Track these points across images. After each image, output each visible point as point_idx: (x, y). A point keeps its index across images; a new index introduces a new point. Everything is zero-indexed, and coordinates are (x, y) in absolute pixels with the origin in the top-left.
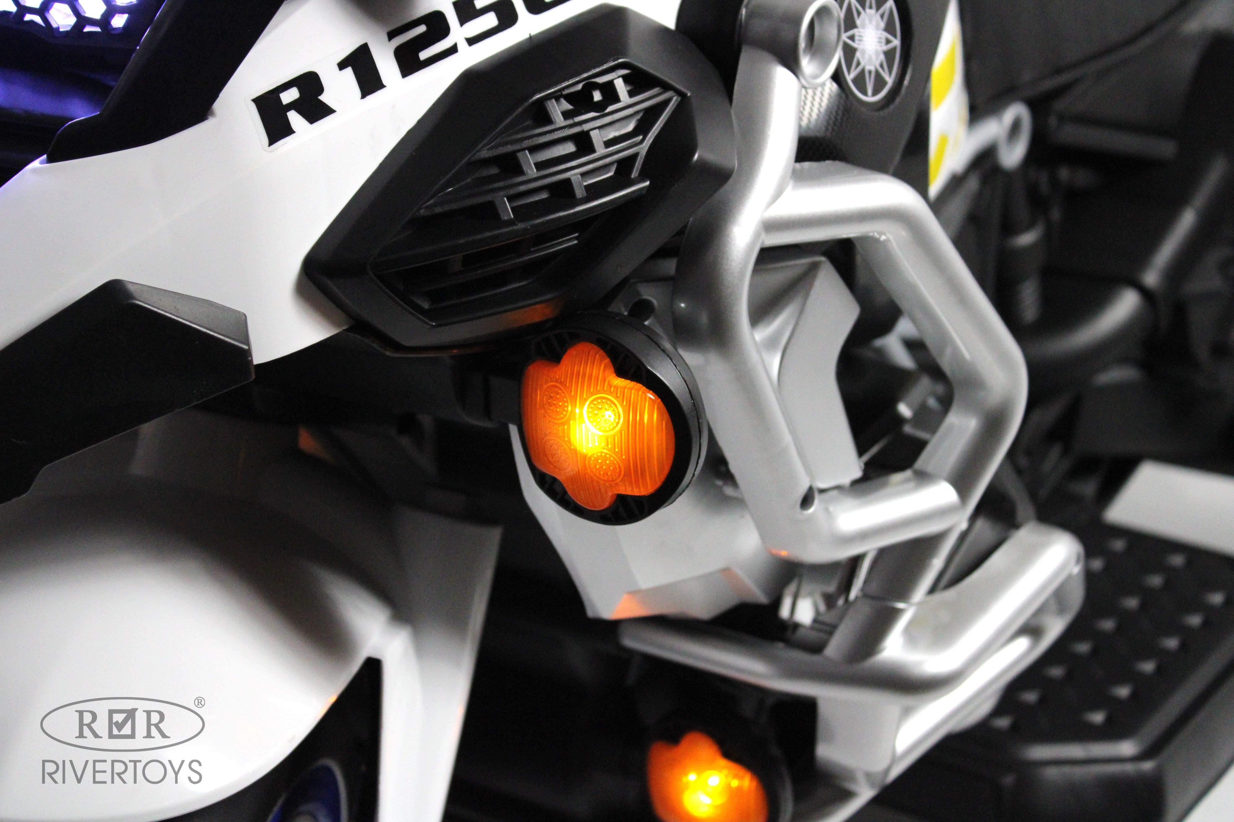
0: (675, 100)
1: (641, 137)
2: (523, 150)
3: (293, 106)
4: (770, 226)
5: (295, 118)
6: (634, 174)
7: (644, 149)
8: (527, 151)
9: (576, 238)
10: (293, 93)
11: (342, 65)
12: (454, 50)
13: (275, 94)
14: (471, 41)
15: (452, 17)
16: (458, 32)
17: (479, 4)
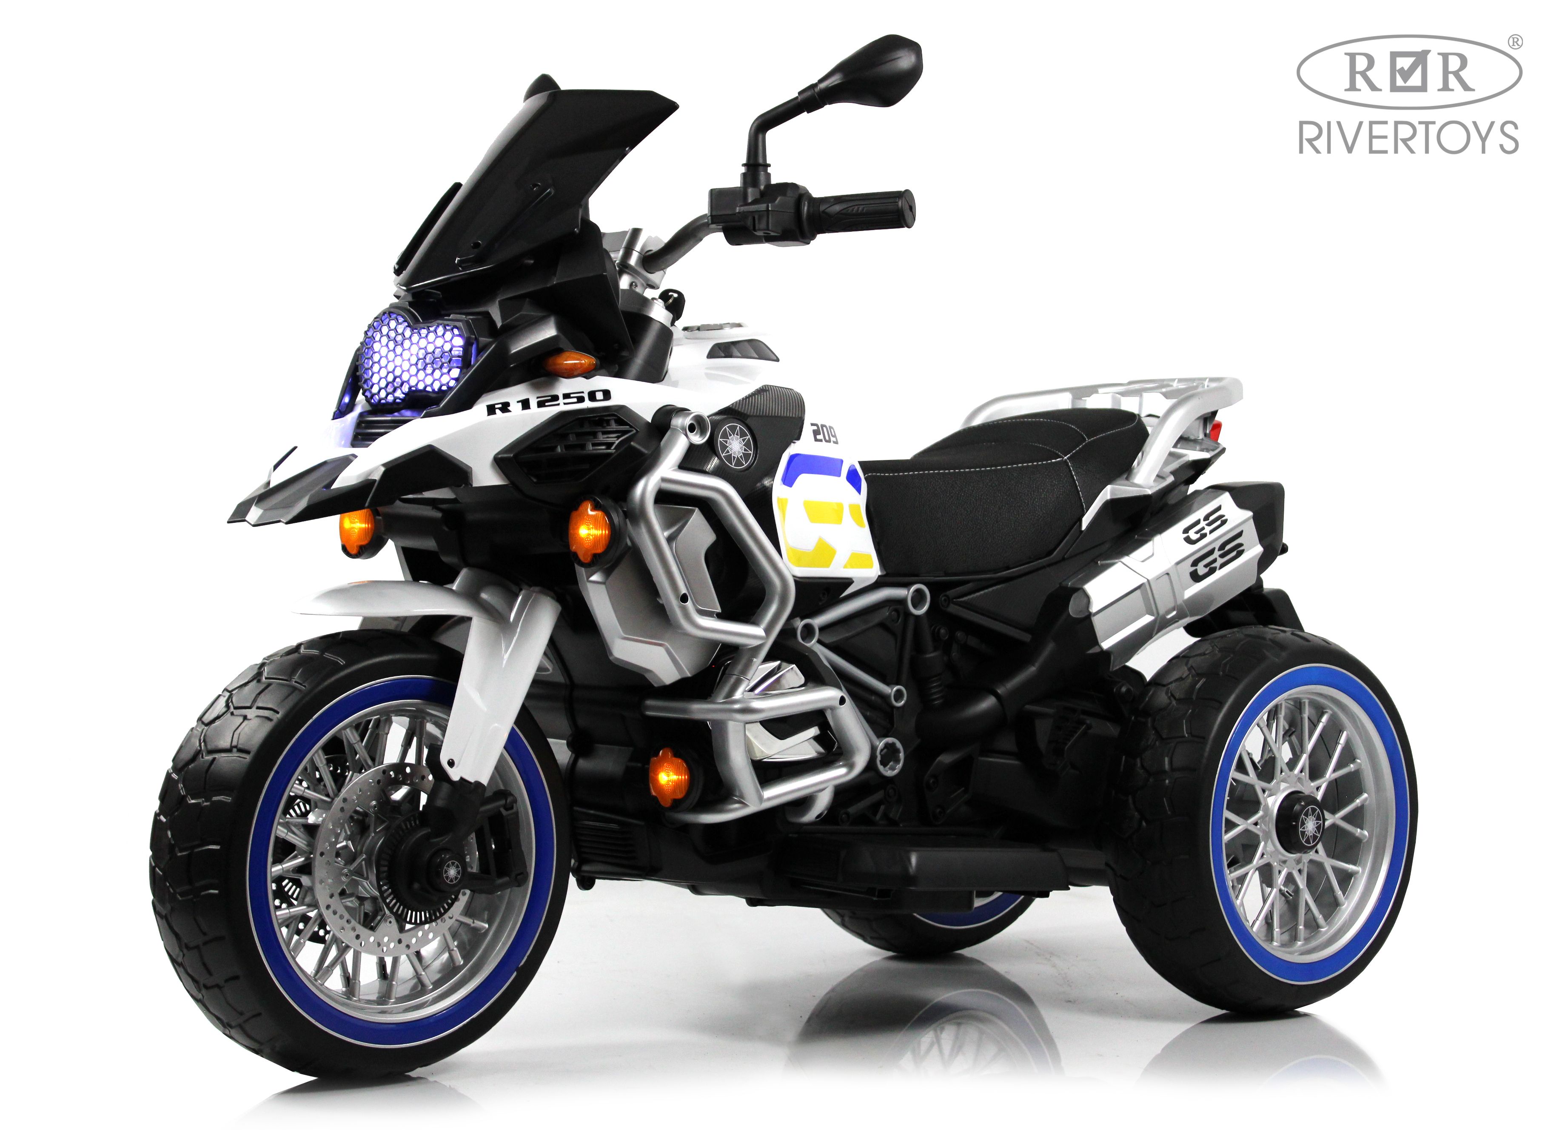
0: (635, 431)
1: (617, 439)
2: (572, 433)
3: (499, 408)
4: (664, 480)
5: (498, 411)
6: (612, 448)
7: (617, 442)
8: (573, 435)
9: (590, 463)
10: (500, 406)
11: (518, 402)
12: (558, 404)
13: (494, 405)
14: (565, 404)
15: (561, 397)
16: (561, 401)
17: (572, 395)
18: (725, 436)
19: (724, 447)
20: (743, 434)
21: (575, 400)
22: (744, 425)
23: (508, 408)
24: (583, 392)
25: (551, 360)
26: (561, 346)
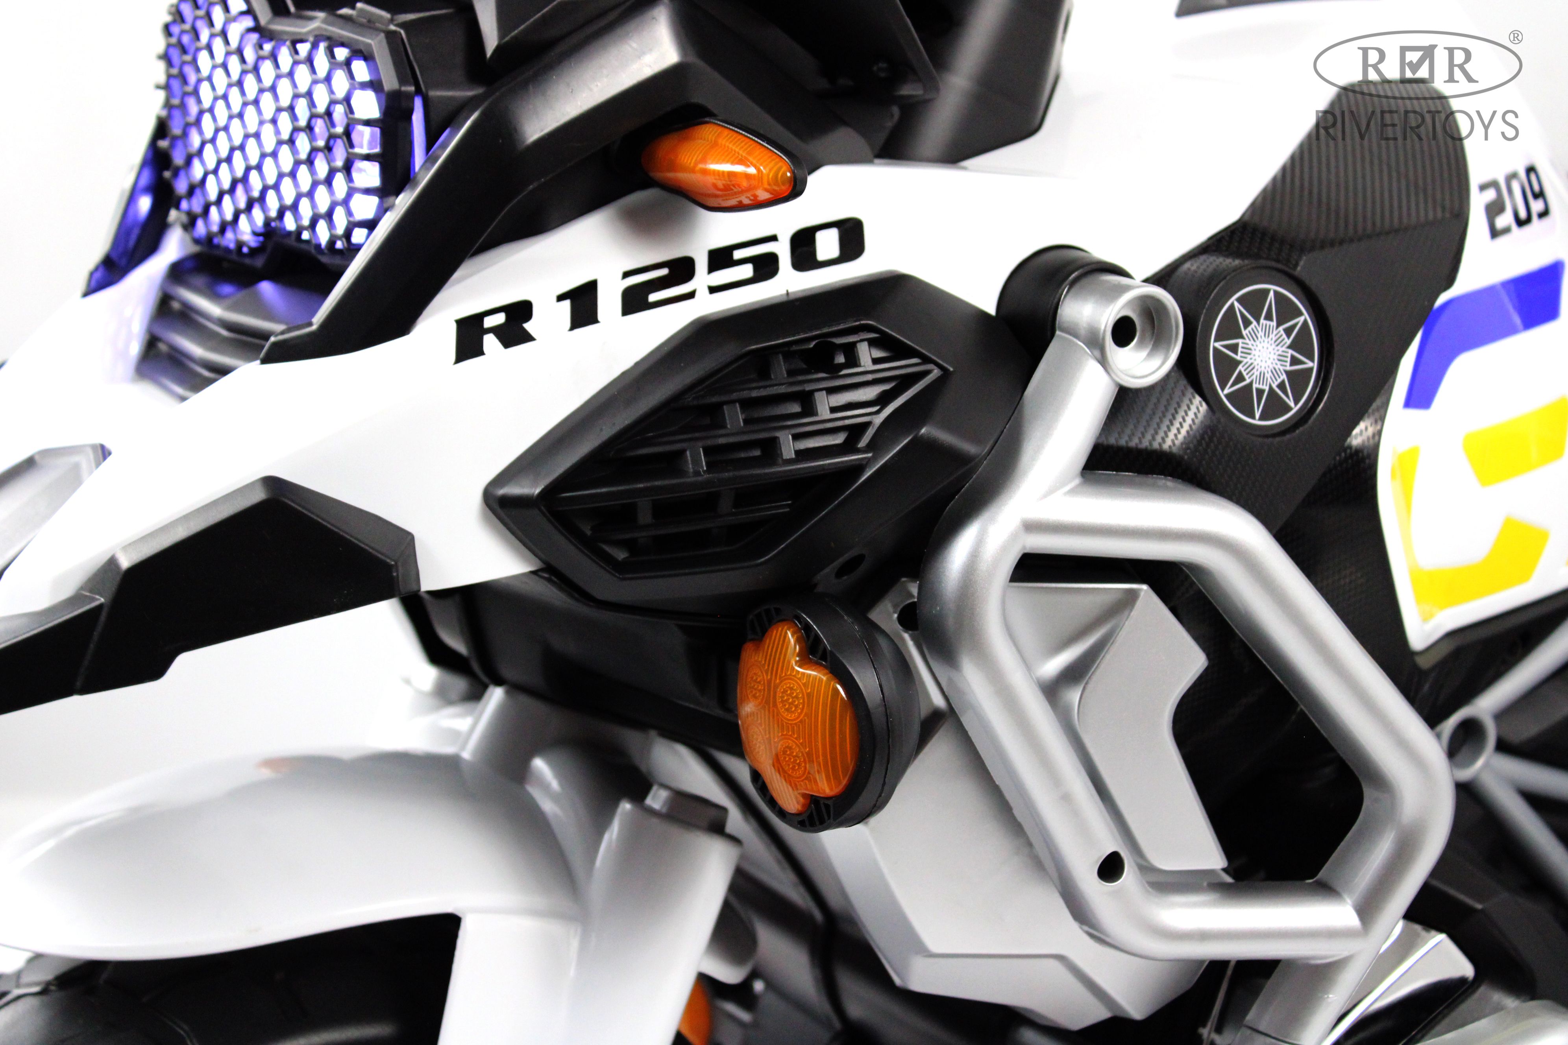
0: (936, 373)
1: (878, 408)
2: (733, 402)
3: (494, 330)
5: (490, 342)
6: (862, 444)
7: (878, 420)
8: (738, 405)
9: (788, 505)
10: (499, 319)
11: (560, 298)
12: (691, 295)
13: (478, 318)
14: (713, 290)
15: (702, 264)
16: (702, 279)
17: (738, 255)
18: (1231, 329)
19: (1227, 365)
20: (1285, 312)
21: (747, 271)
22: (1294, 287)
23: (527, 326)
24: (773, 238)
25: (665, 146)
26: (697, 98)
